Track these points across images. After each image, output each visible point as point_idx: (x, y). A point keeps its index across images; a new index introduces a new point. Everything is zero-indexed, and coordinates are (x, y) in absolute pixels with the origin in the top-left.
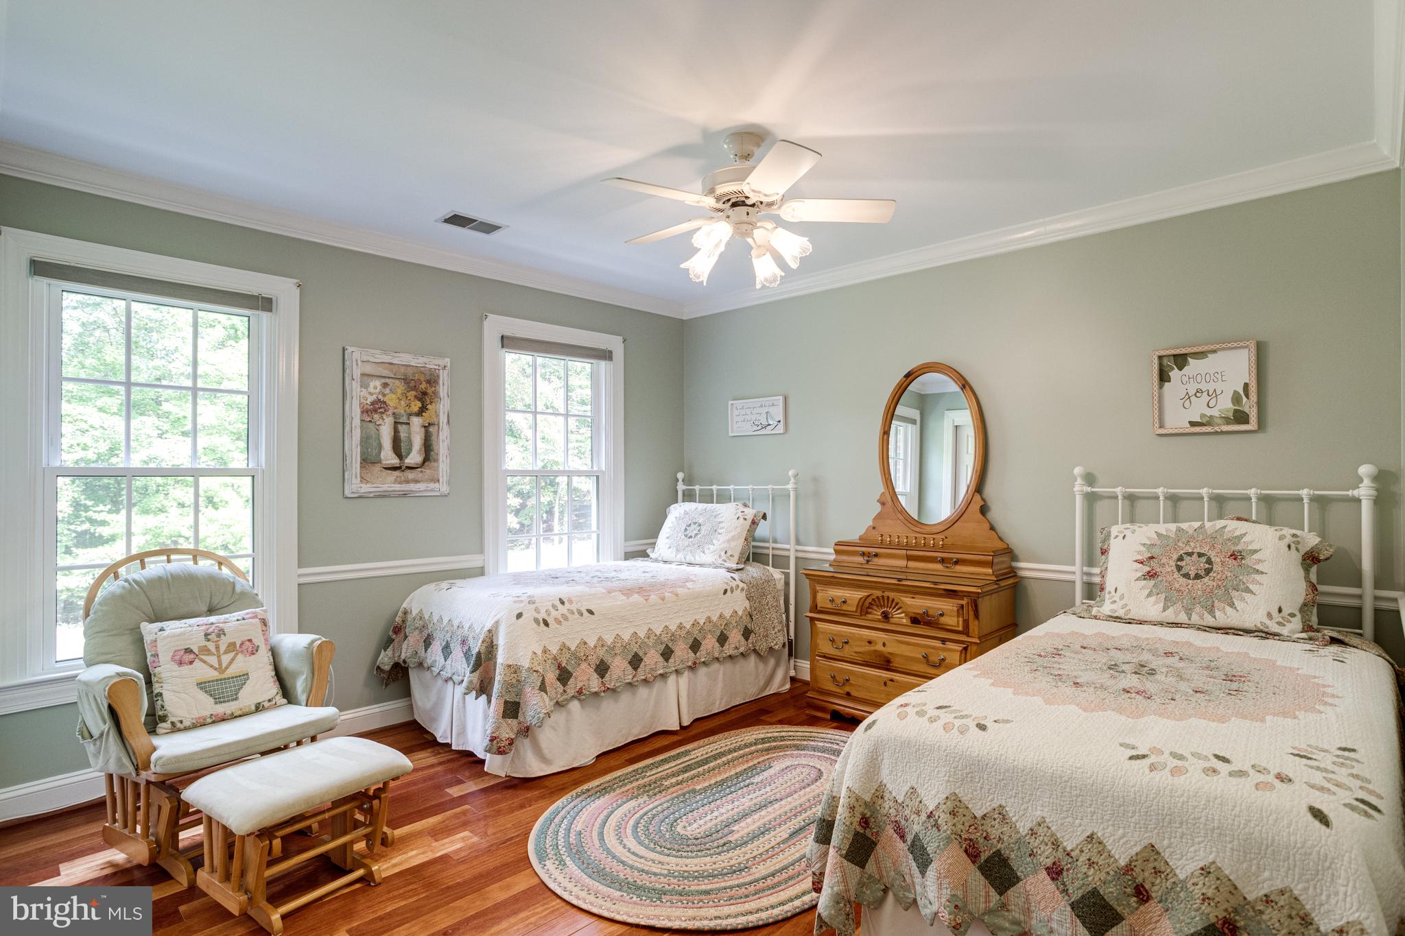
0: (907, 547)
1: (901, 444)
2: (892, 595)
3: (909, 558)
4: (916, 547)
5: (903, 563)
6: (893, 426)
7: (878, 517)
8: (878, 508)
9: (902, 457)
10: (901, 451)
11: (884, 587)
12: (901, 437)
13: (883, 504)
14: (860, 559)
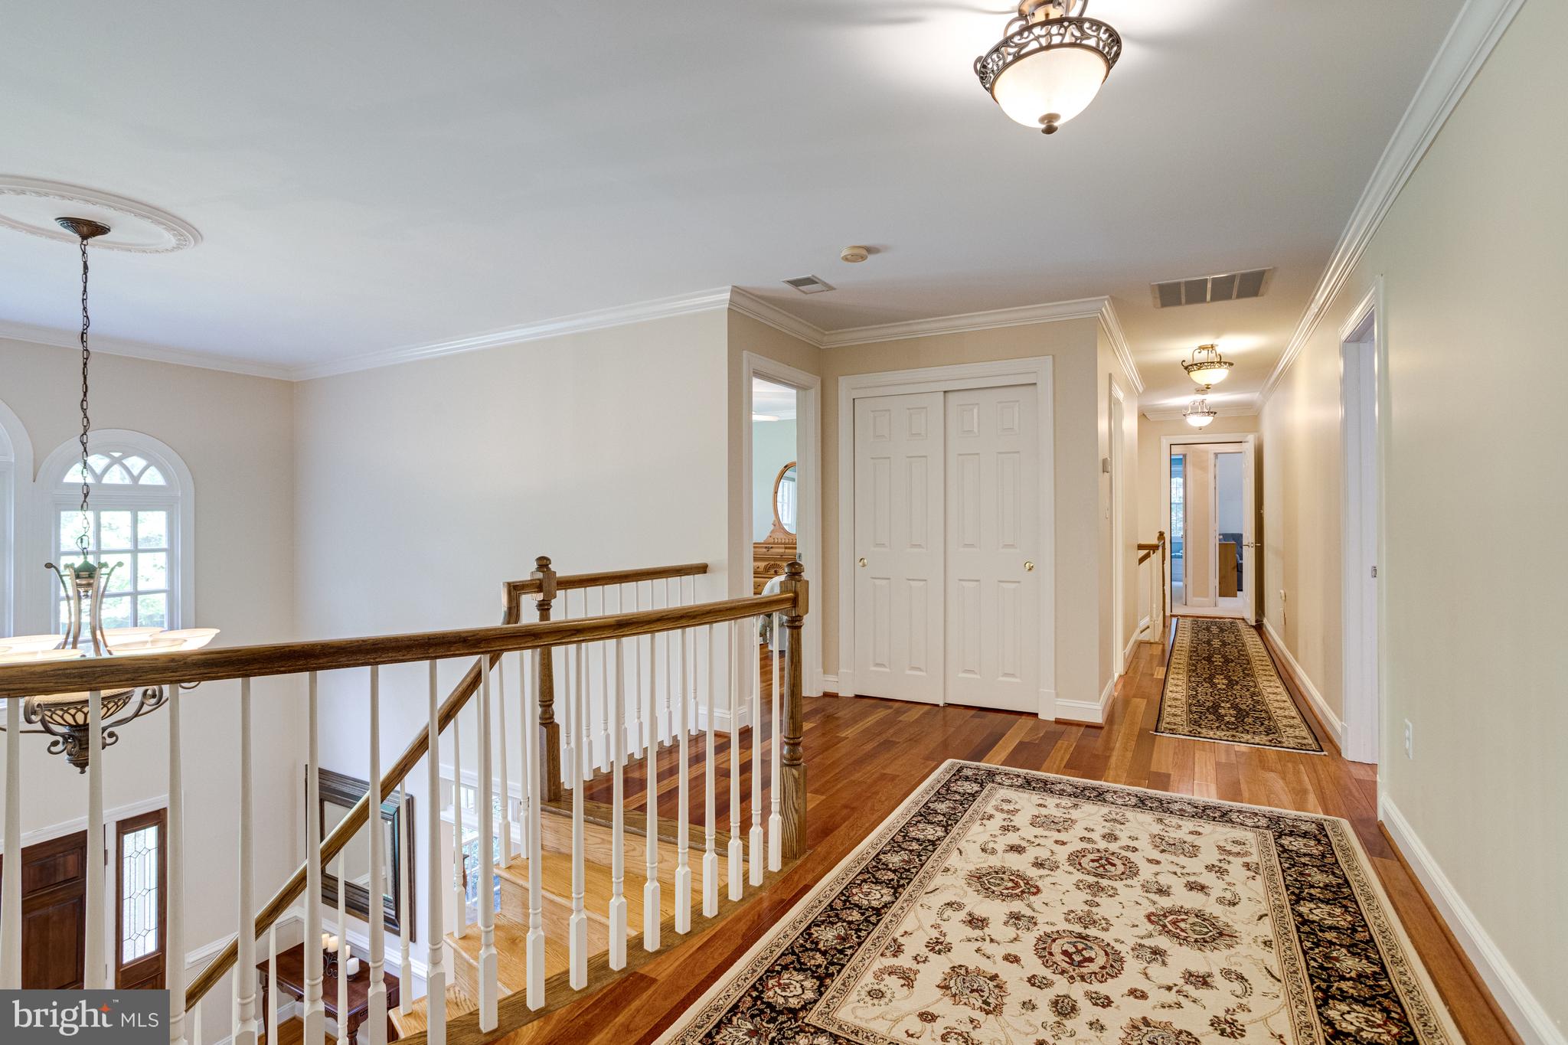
0: (785, 544)
1: (786, 493)
2: (778, 563)
3: (786, 548)
4: (789, 544)
5: (783, 550)
6: (781, 483)
7: (772, 532)
8: (772, 527)
9: (786, 501)
10: (786, 498)
11: (775, 559)
12: (786, 489)
13: (775, 525)
14: (765, 550)
